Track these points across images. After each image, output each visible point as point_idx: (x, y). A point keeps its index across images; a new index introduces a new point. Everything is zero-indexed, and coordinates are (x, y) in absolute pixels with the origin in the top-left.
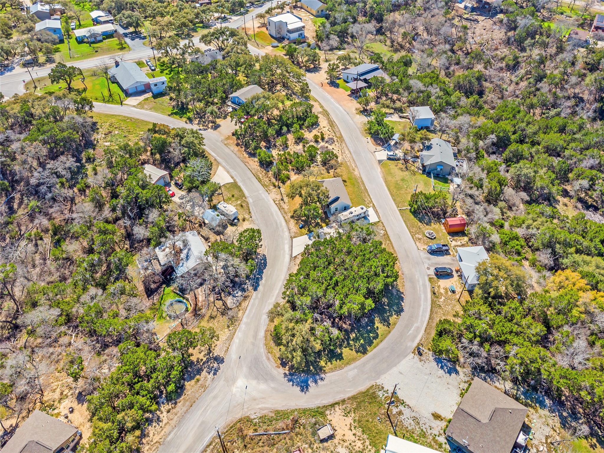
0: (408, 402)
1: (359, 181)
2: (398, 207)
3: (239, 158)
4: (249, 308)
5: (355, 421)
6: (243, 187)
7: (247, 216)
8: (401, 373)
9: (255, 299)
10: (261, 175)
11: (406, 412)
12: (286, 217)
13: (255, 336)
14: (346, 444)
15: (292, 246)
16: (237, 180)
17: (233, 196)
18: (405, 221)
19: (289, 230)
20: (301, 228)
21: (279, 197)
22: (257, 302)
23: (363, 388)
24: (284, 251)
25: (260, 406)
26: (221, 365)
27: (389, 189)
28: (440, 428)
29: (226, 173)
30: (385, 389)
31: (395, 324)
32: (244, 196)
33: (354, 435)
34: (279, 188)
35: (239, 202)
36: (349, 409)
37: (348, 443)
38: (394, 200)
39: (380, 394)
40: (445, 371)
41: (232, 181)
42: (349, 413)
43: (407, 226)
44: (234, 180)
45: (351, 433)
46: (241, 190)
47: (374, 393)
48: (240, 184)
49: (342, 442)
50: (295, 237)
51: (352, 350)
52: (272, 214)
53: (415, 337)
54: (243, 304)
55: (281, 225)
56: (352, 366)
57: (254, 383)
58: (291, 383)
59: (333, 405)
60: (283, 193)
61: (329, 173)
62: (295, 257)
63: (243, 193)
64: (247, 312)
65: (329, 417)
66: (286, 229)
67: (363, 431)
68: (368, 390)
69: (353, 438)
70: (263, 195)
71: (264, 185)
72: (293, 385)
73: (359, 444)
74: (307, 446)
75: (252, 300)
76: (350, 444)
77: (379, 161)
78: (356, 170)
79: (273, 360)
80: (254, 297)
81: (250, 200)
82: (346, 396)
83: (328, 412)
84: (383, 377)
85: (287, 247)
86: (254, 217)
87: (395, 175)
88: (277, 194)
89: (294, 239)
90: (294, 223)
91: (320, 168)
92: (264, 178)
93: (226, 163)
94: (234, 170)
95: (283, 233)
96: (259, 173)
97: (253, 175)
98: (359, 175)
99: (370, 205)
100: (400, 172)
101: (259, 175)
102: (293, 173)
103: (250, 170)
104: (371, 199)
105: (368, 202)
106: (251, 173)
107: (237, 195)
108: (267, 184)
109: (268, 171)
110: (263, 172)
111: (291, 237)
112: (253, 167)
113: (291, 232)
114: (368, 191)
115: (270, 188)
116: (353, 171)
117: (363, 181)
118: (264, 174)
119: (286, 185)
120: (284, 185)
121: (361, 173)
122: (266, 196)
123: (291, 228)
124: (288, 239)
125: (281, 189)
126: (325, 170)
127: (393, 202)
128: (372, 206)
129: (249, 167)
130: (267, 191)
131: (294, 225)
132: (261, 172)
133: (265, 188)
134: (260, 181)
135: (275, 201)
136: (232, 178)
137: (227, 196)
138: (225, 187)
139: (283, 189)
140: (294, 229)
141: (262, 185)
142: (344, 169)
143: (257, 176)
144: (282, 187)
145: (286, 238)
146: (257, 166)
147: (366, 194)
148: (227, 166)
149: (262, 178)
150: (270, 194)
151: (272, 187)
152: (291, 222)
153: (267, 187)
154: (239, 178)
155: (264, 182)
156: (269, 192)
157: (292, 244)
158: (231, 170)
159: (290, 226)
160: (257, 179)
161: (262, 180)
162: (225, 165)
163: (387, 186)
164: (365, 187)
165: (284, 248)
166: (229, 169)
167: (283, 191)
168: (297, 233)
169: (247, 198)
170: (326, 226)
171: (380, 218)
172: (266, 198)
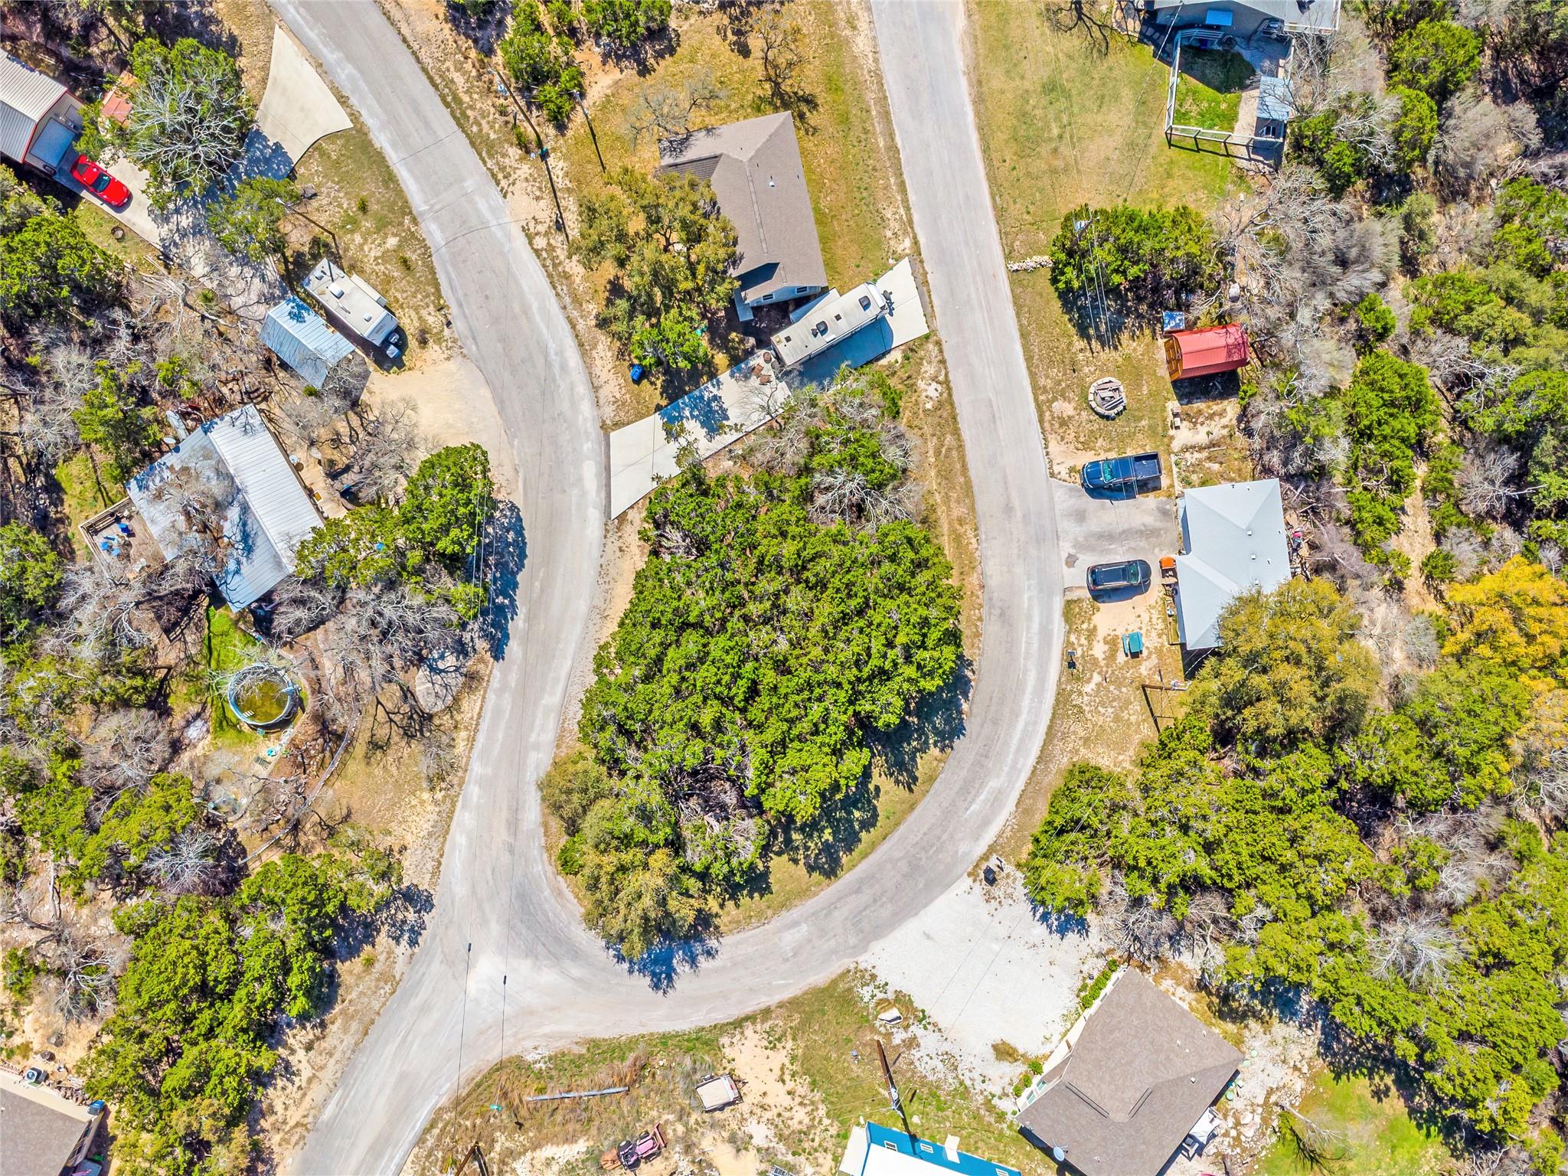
0: (935, 1014)
1: (871, 97)
2: (1008, 257)
4: (484, 726)
5: (793, 1059)
6: (393, 157)
7: (433, 320)
8: (928, 937)
9: (500, 692)
10: (459, 79)
11: (929, 1041)
12: (581, 325)
13: (514, 825)
14: (768, 1115)
15: (608, 468)
16: (370, 121)
17: (363, 208)
18: (1024, 336)
19: (596, 389)
20: (637, 382)
21: (544, 211)
22: (507, 698)
23: (820, 978)
24: (583, 494)
25: (547, 1029)
26: (426, 917)
27: (986, 150)
28: (1007, 1080)
29: (309, 71)
30: (880, 981)
31: (932, 779)
32: (406, 209)
33: (789, 1093)
34: (544, 156)
35: (392, 242)
36: (779, 1031)
37: (775, 1111)
38: (1000, 214)
39: (866, 992)
40: (1050, 927)
42: (779, 1040)
43: (1029, 359)
44: (354, 117)
45: (781, 1089)
46: (389, 179)
47: (850, 990)
48: (381, 139)
49: (758, 1111)
50: (618, 425)
51: (796, 861)
52: (526, 311)
53: (986, 823)
54: (465, 705)
55: (564, 368)
56: (795, 913)
57: (525, 966)
58: (626, 966)
59: (738, 1024)
60: (560, 182)
61: (744, 51)
62: (622, 518)
63: (400, 193)
64: (481, 738)
65: (728, 1052)
66: (582, 389)
67: (814, 1083)
68: (834, 983)
69: (787, 1101)
70: (482, 206)
71: (476, 142)
72: (631, 972)
73: (800, 1115)
74: (671, 1117)
75: (491, 696)
76: (779, 1115)
78: (862, 24)
79: (571, 896)
80: (495, 683)
81: (434, 233)
82: (773, 1000)
83: (725, 1040)
84: (876, 947)
85: (590, 472)
86: (459, 325)
87: (1022, 54)
88: (538, 193)
89: (612, 435)
90: (609, 354)
91: (709, 18)
92: (475, 96)
93: (302, 10)
94: (341, 55)
95: (574, 404)
96: (452, 69)
97: (427, 82)
98: (870, 55)
99: (902, 247)
100: (1048, 32)
101: (452, 81)
102: (597, 49)
103: (409, 46)
104: (908, 209)
105: (895, 225)
106: (417, 66)
107: (378, 202)
108: (493, 136)
109: (489, 52)
110: (466, 58)
111: (603, 426)
112: (420, 28)
113: (601, 402)
114: (899, 159)
115: (507, 160)
116: (848, 32)
117: (885, 98)
118: (474, 73)
119: (569, 133)
120: (563, 135)
121: (881, 48)
122: (493, 210)
123: (602, 379)
124: (593, 435)
125: (551, 160)
126: (729, 33)
127: (994, 228)
128: (907, 251)
129: (405, 30)
130: (494, 176)
131: (610, 366)
132: (459, 57)
133: (485, 163)
134: (461, 120)
135: (530, 238)
136: (343, 100)
137: (340, 206)
138: (321, 156)
139: (561, 164)
140: (612, 383)
141: (473, 144)
142: (811, 18)
143: (446, 86)
144: (554, 149)
145: (586, 432)
146: (437, 17)
147: (892, 180)
148: (307, 30)
149: (466, 99)
150: (509, 195)
151: (514, 152)
152: (600, 347)
153: (491, 156)
154: (371, 100)
155: (480, 125)
156: (504, 183)
157: (608, 457)
158: (331, 56)
159: (597, 371)
160: (447, 105)
161: (469, 112)
162: (298, 17)
163: (980, 129)
164: (893, 140)
165: (580, 479)
166: (321, 46)
167: (561, 174)
168: (623, 404)
169: (419, 220)
170: (729, 366)
171: (933, 316)
172: (493, 223)
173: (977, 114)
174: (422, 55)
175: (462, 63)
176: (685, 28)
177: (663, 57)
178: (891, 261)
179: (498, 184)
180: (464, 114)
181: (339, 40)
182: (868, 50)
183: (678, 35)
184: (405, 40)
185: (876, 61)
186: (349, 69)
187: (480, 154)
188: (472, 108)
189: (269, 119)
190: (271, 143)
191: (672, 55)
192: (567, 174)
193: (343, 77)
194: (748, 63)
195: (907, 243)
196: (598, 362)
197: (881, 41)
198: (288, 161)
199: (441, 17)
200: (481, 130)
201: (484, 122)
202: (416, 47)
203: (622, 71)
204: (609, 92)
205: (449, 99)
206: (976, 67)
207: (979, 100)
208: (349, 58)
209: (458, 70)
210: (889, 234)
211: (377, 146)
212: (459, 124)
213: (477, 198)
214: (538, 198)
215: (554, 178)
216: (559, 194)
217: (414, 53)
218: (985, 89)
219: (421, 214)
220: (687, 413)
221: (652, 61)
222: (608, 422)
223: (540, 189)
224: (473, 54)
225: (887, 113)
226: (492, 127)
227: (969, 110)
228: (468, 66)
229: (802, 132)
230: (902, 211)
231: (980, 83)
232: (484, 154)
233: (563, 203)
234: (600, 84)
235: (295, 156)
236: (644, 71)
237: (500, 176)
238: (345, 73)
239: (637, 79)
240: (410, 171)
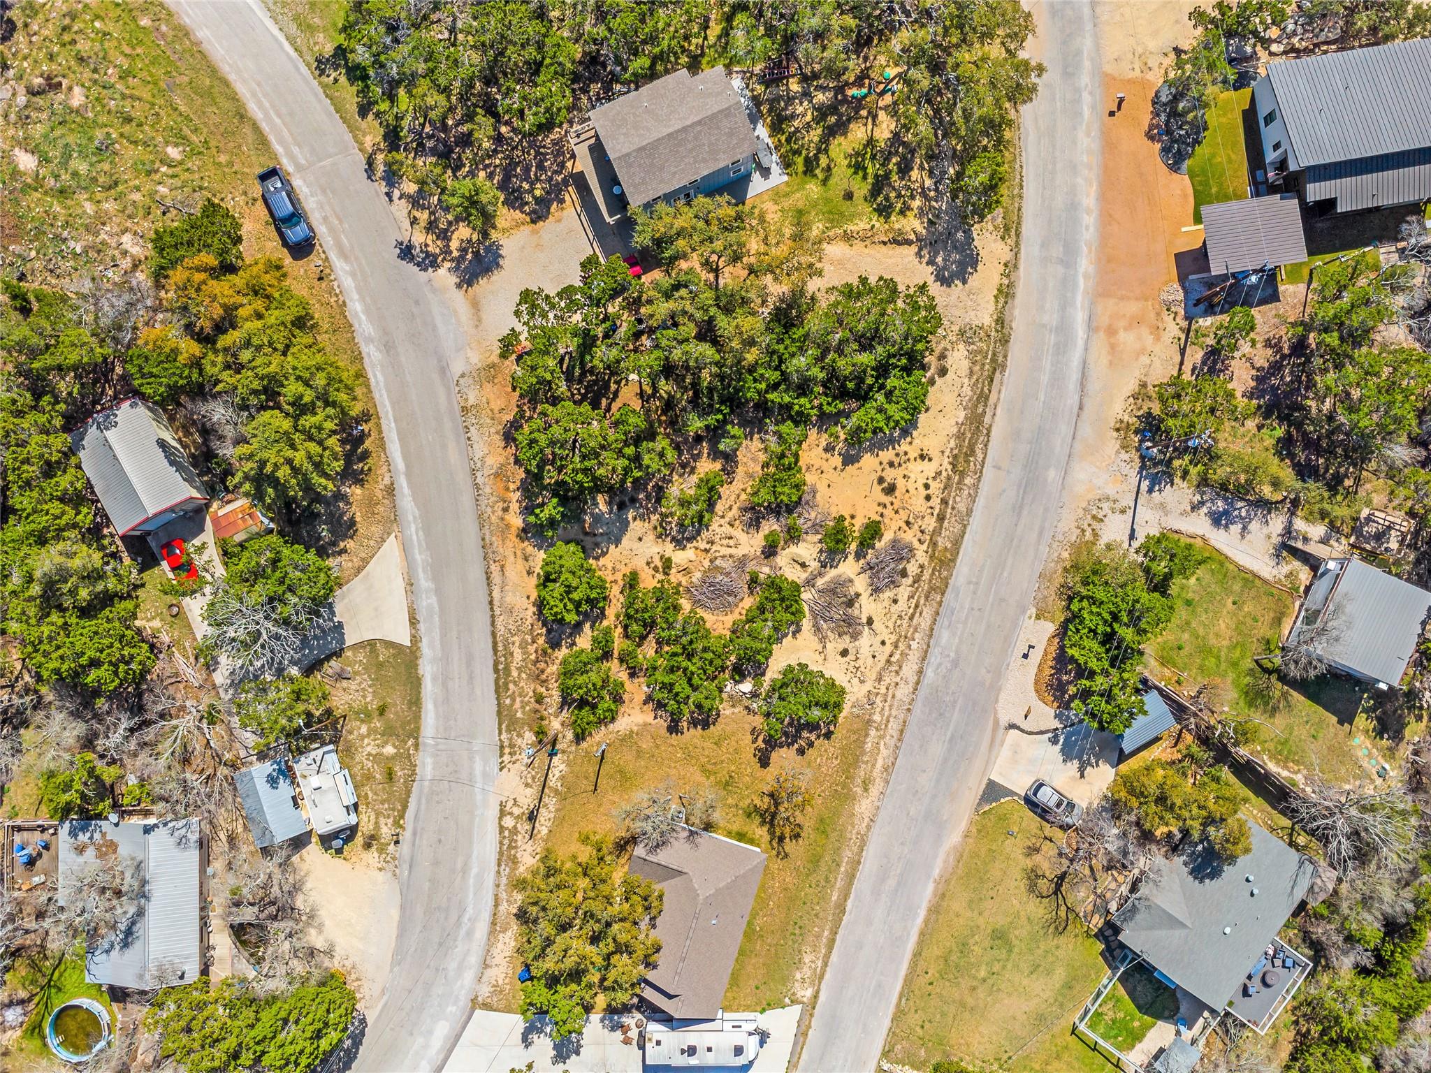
1: (847, 854)
2: (886, 1054)
3: (481, 519)
6: (429, 689)
7: (386, 831)
10: (518, 655)
12: (503, 908)
15: (458, 1037)
16: (425, 648)
17: (382, 710)
19: (486, 966)
20: (522, 980)
21: (527, 798)
24: (426, 1046)
27: (917, 955)
29: (399, 584)
32: (415, 733)
34: (552, 753)
35: (389, 750)
38: (899, 1015)
41: (403, 637)
44: (415, 639)
46: (415, 702)
48: (426, 669)
50: (486, 1006)
52: (465, 871)
55: (469, 934)
60: (553, 781)
61: (764, 762)
63: (417, 717)
66: (474, 960)
70: (478, 767)
71: (504, 715)
77: (991, 785)
78: (874, 791)
81: (426, 765)
85: (442, 1030)
86: (405, 847)
87: (991, 893)
88: (530, 781)
89: (478, 1012)
90: (513, 944)
91: (751, 717)
92: (524, 675)
93: (421, 533)
94: (433, 586)
95: (460, 969)
96: (517, 644)
97: (490, 645)
98: (867, 820)
99: (802, 993)
100: (1023, 889)
101: (512, 654)
102: (645, 689)
103: (492, 609)
104: (825, 964)
105: (807, 972)
106: (489, 628)
107: (396, 713)
108: (519, 715)
109: (555, 645)
110: (534, 642)
111: (474, 1001)
112: (509, 599)
113: (484, 979)
114: (841, 920)
115: (520, 740)
116: (859, 790)
117: (859, 863)
118: (533, 657)
119: (584, 745)
120: (578, 743)
121: (879, 820)
122: (485, 775)
123: (495, 961)
124: (461, 1004)
125: (555, 759)
126: (761, 738)
127: (887, 1023)
128: (805, 1000)
129: (496, 594)
130: (502, 747)
131: (508, 954)
132: (528, 638)
133: (500, 733)
134: (500, 689)
135: (502, 813)
136: (413, 622)
137: (364, 697)
138: (371, 652)
139: (562, 767)
140: (503, 969)
141: (499, 713)
142: (836, 762)
143: (504, 655)
144: (563, 752)
145: (457, 997)
146: (528, 597)
147: (826, 933)
148: (416, 551)
149: (515, 673)
150: (505, 770)
151: (530, 737)
152: (509, 933)
153: (509, 731)
154: (436, 634)
155: (514, 700)
156: (506, 758)
157: (464, 1028)
158: (424, 583)
159: (495, 951)
160: (496, 670)
161: (511, 686)
162: (415, 537)
163: (922, 934)
164: (845, 900)
165: (430, 1032)
166: (420, 570)
167: (558, 775)
168: (501, 992)
169: (421, 748)
170: (604, 1010)
171: (796, 1066)
172: (479, 785)
173: (927, 921)
174: (500, 622)
175: (527, 644)
176: (728, 712)
177: (695, 727)
178: (787, 1000)
179: (501, 756)
180: (506, 684)
181: (437, 576)
182: (867, 814)
183: (718, 715)
184: (491, 603)
185: (869, 828)
186: (433, 600)
187: (500, 724)
188: (515, 683)
189: (346, 601)
190: (336, 620)
191: (703, 729)
192: (562, 778)
193: (424, 603)
194: (760, 773)
195: (809, 993)
196: (500, 945)
197: (882, 814)
198: (342, 641)
199: (532, 599)
200: (512, 705)
201: (518, 700)
202: (497, 612)
203: (655, 718)
204: (635, 729)
205: (501, 667)
206: (947, 882)
207: (935, 910)
208: (438, 591)
209: (521, 647)
210: (798, 976)
211: (420, 672)
212: (497, 691)
213: (477, 758)
214: (527, 785)
215: (550, 775)
216: (546, 790)
217: (493, 616)
218: (945, 904)
219: (425, 744)
220: (548, 1030)
221: (685, 724)
222: (480, 999)
223: (533, 778)
224: (541, 641)
225: (853, 876)
226: (523, 707)
227: (922, 913)
228: (532, 649)
229: (774, 852)
230: (820, 964)
231: (943, 895)
232: (504, 726)
233: (546, 799)
234: (631, 718)
235: (350, 640)
236: (674, 728)
237: (507, 750)
238: (427, 602)
239: (664, 732)
240: (436, 706)
